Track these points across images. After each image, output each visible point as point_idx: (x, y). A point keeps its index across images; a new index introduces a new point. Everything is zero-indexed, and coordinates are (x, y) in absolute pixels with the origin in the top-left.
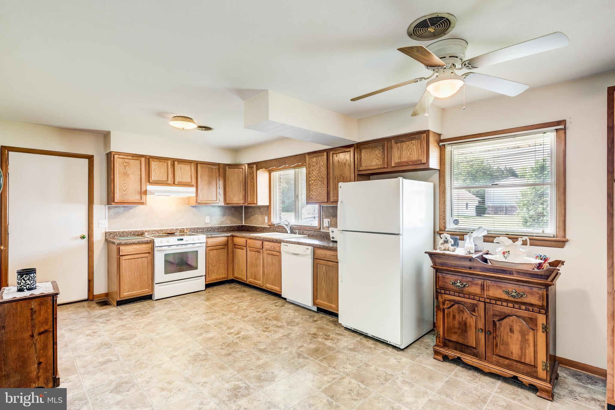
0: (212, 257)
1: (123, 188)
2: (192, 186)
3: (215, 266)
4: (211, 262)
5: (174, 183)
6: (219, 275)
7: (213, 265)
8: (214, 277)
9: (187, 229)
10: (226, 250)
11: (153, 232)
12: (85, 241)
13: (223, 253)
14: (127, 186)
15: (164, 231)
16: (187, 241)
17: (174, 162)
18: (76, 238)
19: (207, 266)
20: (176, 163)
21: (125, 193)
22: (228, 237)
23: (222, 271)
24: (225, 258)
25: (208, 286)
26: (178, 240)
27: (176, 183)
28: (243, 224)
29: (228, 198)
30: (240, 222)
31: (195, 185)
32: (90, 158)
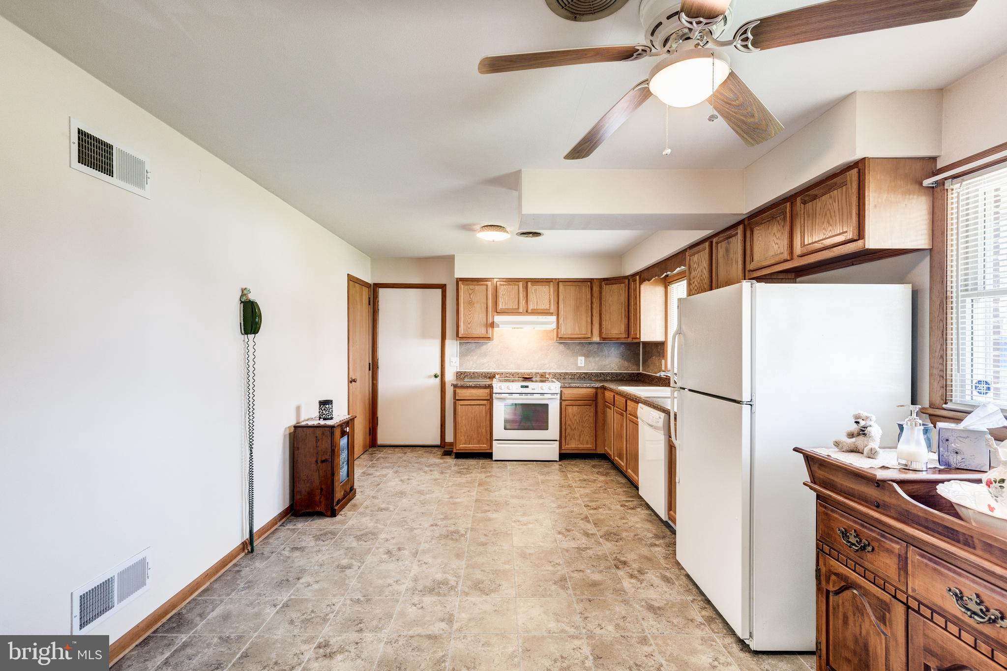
0: (571, 416)
1: (468, 320)
2: (551, 314)
3: (575, 428)
4: (569, 422)
5: (527, 311)
6: (582, 444)
7: (573, 428)
8: (573, 446)
9: (549, 374)
10: (593, 409)
11: (507, 375)
12: (438, 380)
13: (589, 412)
14: (471, 318)
15: (520, 375)
16: (533, 389)
17: (527, 283)
18: (430, 377)
19: (563, 427)
20: (529, 284)
21: (469, 326)
22: (597, 388)
23: (587, 438)
24: (592, 420)
25: (563, 456)
26: (522, 387)
27: (529, 311)
28: (641, 371)
29: (604, 330)
30: (635, 367)
31: (555, 312)
32: (443, 287)
